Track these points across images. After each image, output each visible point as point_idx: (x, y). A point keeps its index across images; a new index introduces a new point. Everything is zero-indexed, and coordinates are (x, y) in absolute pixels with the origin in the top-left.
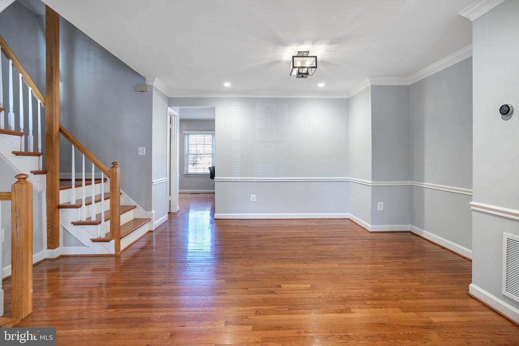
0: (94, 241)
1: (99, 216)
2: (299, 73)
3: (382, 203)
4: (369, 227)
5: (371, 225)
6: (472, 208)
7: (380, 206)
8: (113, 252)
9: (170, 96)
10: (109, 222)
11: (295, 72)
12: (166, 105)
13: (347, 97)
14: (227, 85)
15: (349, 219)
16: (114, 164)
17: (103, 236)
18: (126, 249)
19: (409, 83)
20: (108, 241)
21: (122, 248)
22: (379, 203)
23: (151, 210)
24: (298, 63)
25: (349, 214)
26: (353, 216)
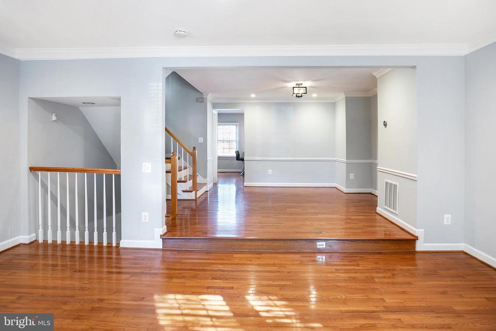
0: (184, 191)
1: (185, 177)
2: (297, 96)
3: (353, 174)
4: (345, 190)
5: (346, 188)
6: (378, 170)
7: (352, 176)
8: (194, 198)
9: (214, 102)
10: (192, 180)
11: (295, 95)
12: (212, 108)
13: (334, 102)
14: (253, 96)
15: (335, 187)
16: (194, 148)
17: (188, 189)
18: (200, 197)
19: (370, 96)
20: (191, 192)
21: (198, 197)
22: (351, 174)
23: (207, 178)
24: (296, 91)
25: (335, 184)
26: (338, 185)
